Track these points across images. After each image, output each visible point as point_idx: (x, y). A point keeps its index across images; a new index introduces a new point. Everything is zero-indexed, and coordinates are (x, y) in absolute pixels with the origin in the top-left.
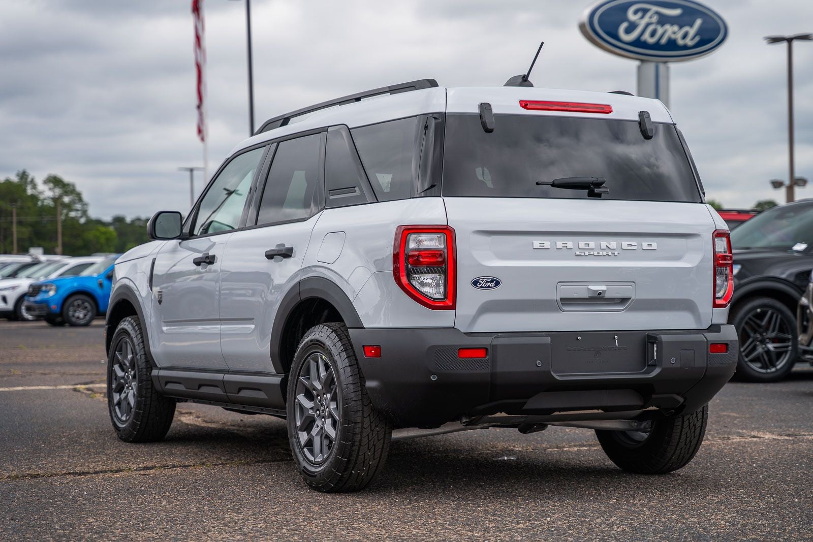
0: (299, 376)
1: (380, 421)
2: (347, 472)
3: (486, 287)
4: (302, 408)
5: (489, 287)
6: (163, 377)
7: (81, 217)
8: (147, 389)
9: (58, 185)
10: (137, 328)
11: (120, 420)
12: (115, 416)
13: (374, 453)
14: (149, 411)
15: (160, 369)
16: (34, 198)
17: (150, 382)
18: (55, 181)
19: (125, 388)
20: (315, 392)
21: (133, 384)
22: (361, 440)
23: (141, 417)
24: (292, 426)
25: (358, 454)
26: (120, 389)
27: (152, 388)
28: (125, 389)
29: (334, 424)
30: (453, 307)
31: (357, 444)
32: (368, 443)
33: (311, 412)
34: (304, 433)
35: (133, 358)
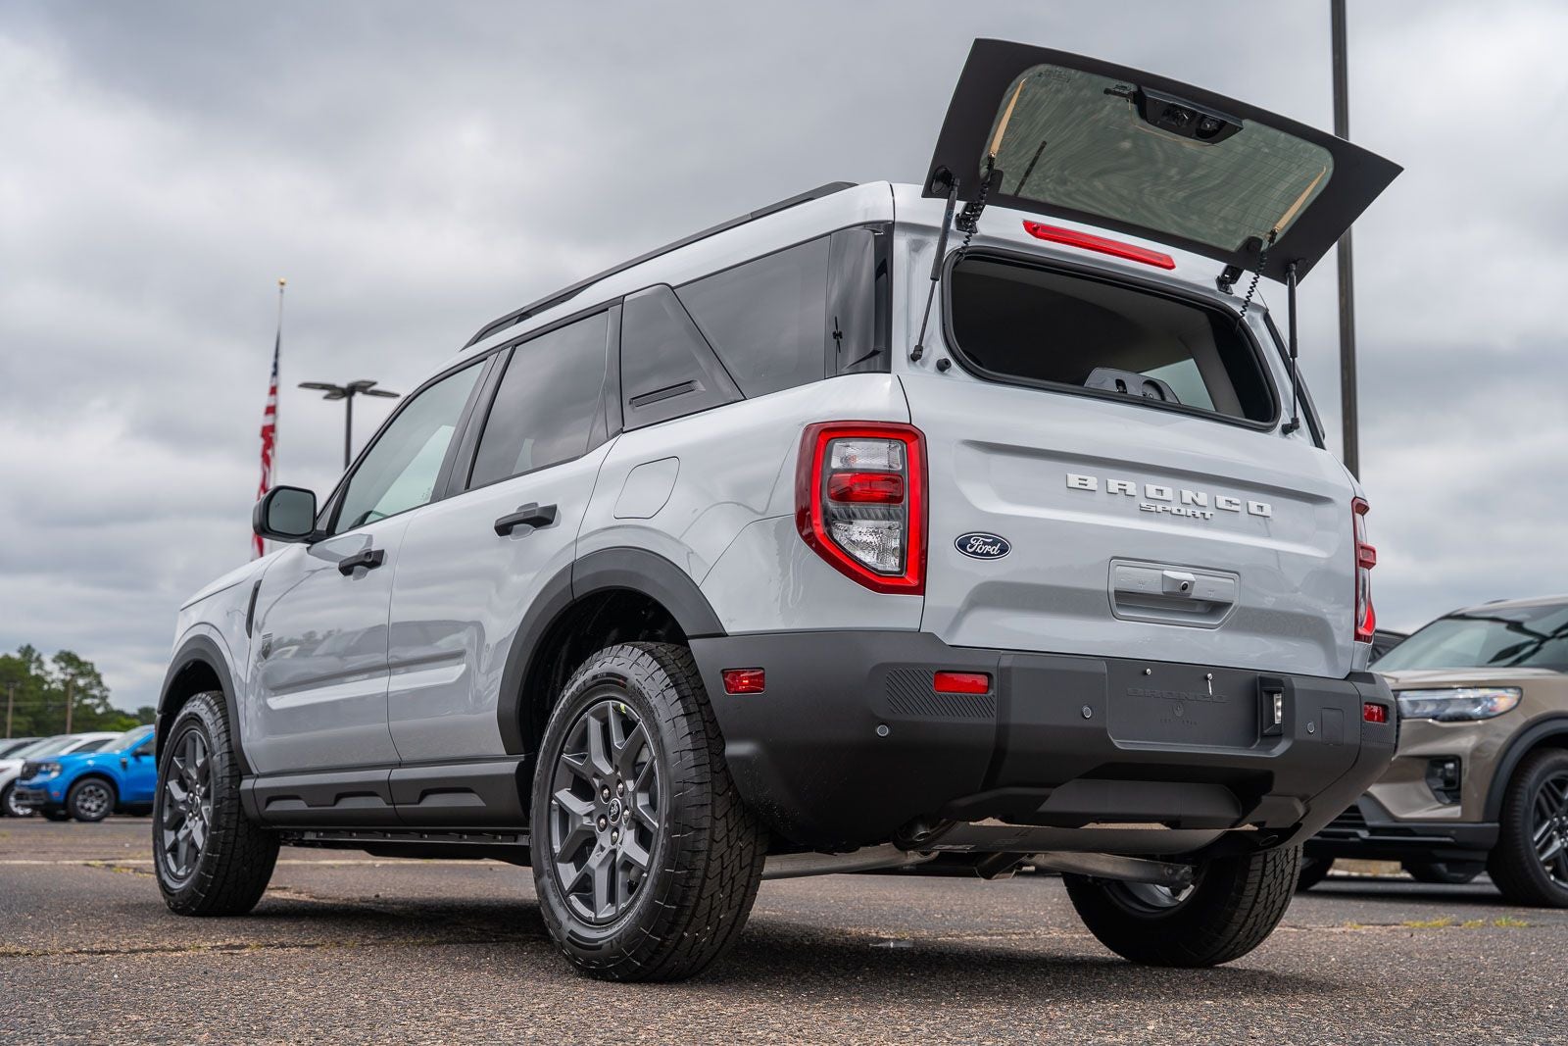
0: (561, 752)
1: (747, 828)
2: (673, 935)
3: (982, 554)
4: (565, 814)
5: (988, 554)
6: (262, 790)
7: (98, 706)
8: (230, 814)
9: (72, 665)
10: (216, 708)
11: (175, 877)
12: (166, 871)
13: (730, 896)
14: (232, 854)
15: (258, 777)
16: (40, 680)
17: (236, 802)
18: (68, 659)
19: (188, 819)
20: (597, 782)
21: (203, 808)
22: (708, 865)
23: (215, 867)
24: (543, 854)
25: (699, 897)
26: (177, 823)
27: (239, 813)
28: (187, 821)
29: (644, 838)
30: (920, 590)
31: (700, 873)
32: (722, 872)
33: (586, 821)
34: (569, 865)
35: (206, 764)
